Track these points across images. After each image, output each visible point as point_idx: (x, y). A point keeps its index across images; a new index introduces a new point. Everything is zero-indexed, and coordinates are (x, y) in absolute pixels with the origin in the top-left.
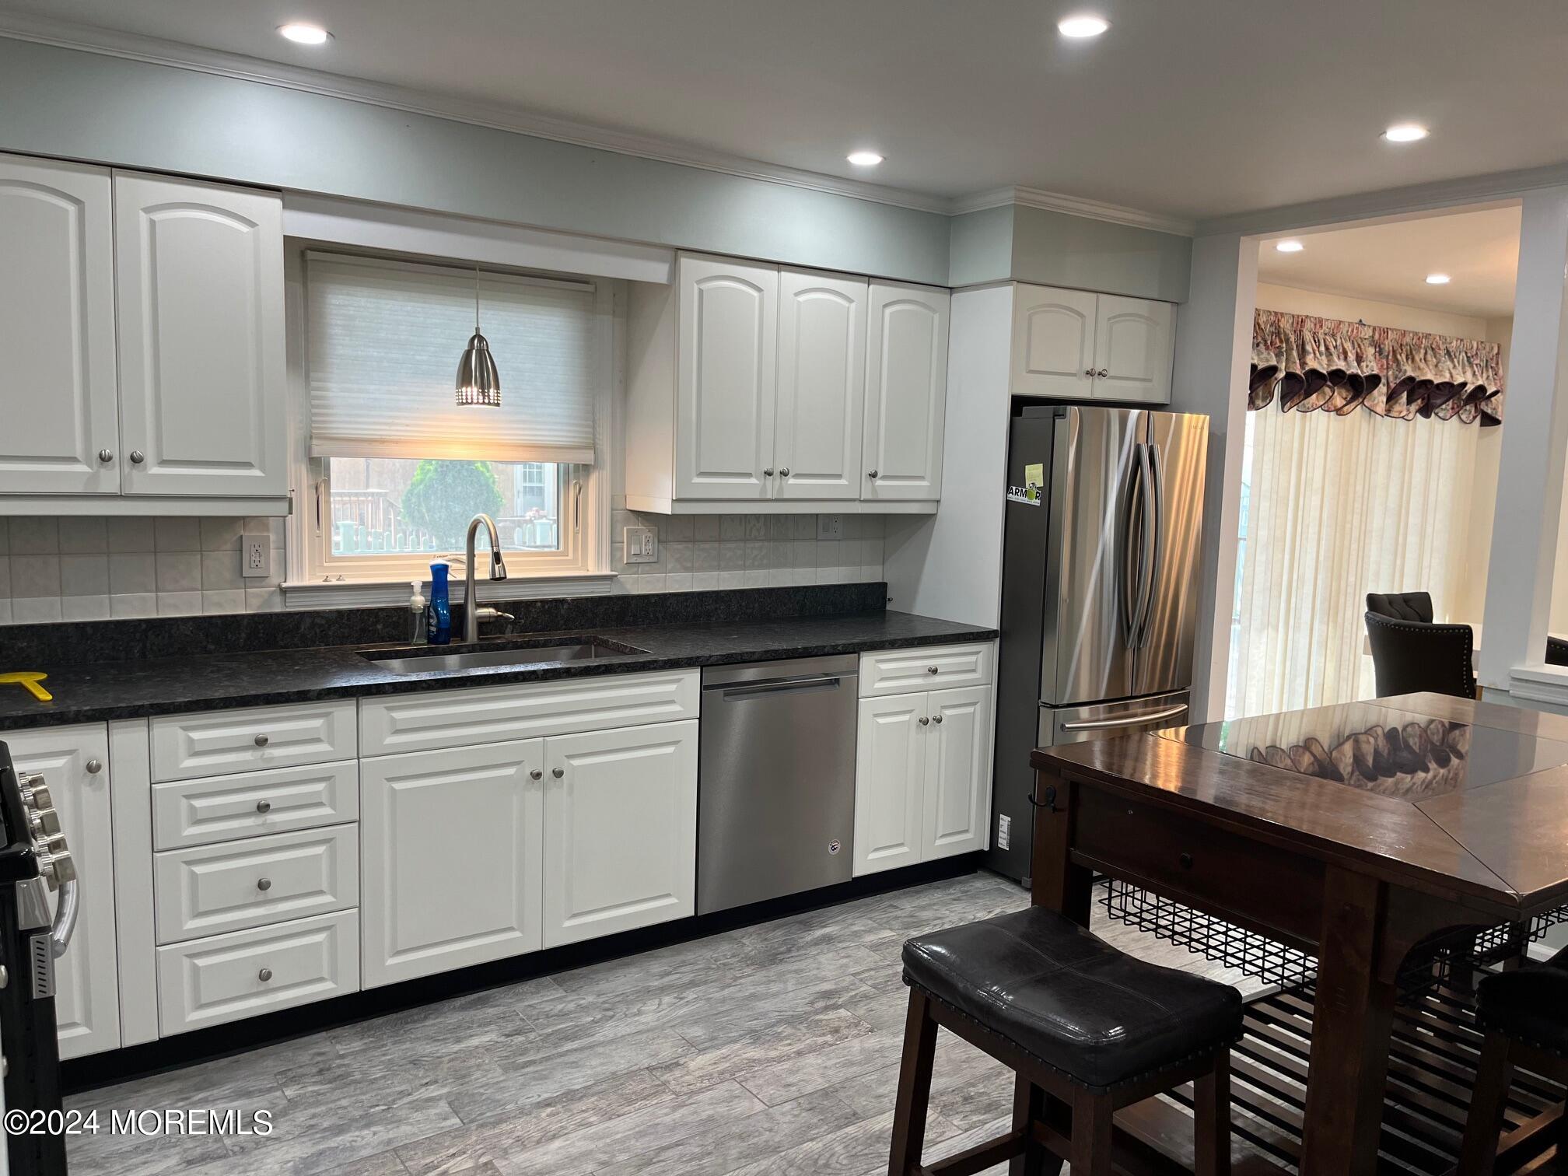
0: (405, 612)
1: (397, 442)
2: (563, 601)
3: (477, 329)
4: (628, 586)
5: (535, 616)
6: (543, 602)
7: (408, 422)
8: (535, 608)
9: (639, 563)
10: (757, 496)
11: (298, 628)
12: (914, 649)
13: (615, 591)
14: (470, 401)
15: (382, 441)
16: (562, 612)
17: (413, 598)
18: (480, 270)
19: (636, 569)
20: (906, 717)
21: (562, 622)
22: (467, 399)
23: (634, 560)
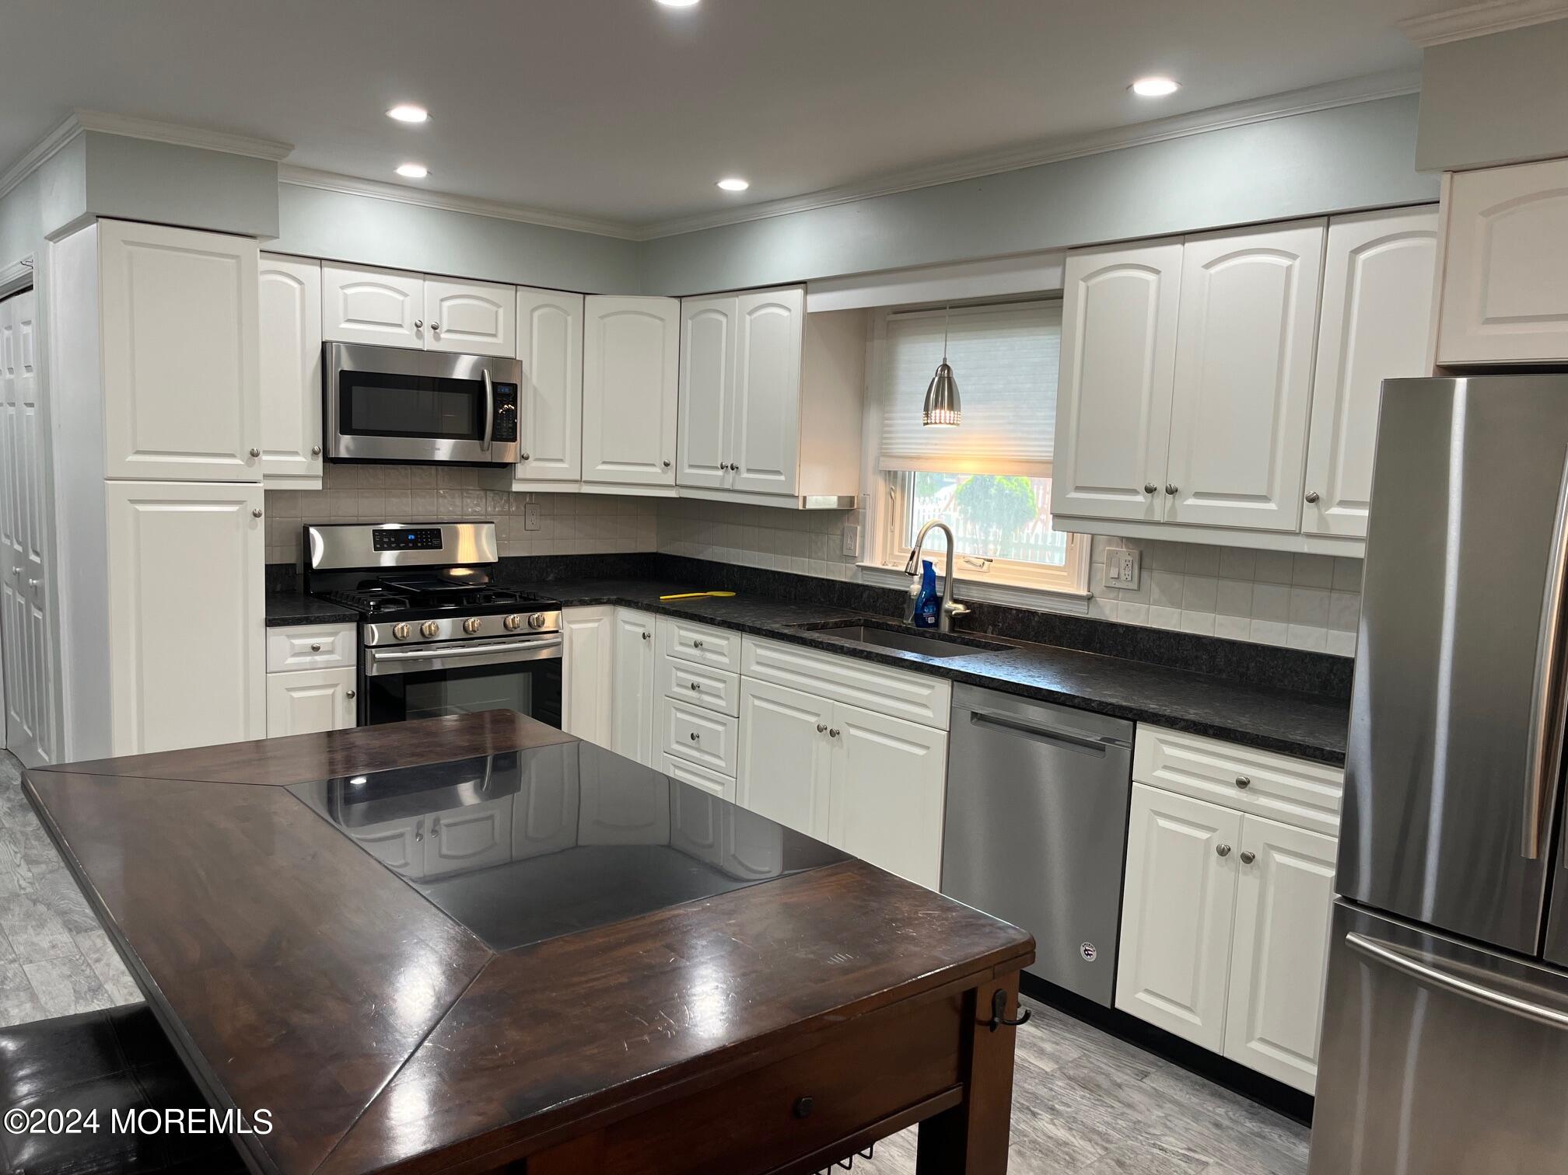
0: (904, 595)
1: (927, 459)
2: (1033, 613)
3: (945, 359)
4: (1107, 611)
5: (1011, 622)
6: (1019, 611)
7: (937, 442)
8: (1010, 614)
9: (1119, 588)
10: (1141, 517)
11: (862, 597)
12: (1213, 741)
13: (1093, 614)
14: (938, 421)
15: (918, 458)
16: (1034, 623)
17: (912, 586)
18: (950, 308)
19: (1115, 594)
20: (1204, 835)
21: (1033, 633)
22: (935, 419)
23: (1113, 583)
